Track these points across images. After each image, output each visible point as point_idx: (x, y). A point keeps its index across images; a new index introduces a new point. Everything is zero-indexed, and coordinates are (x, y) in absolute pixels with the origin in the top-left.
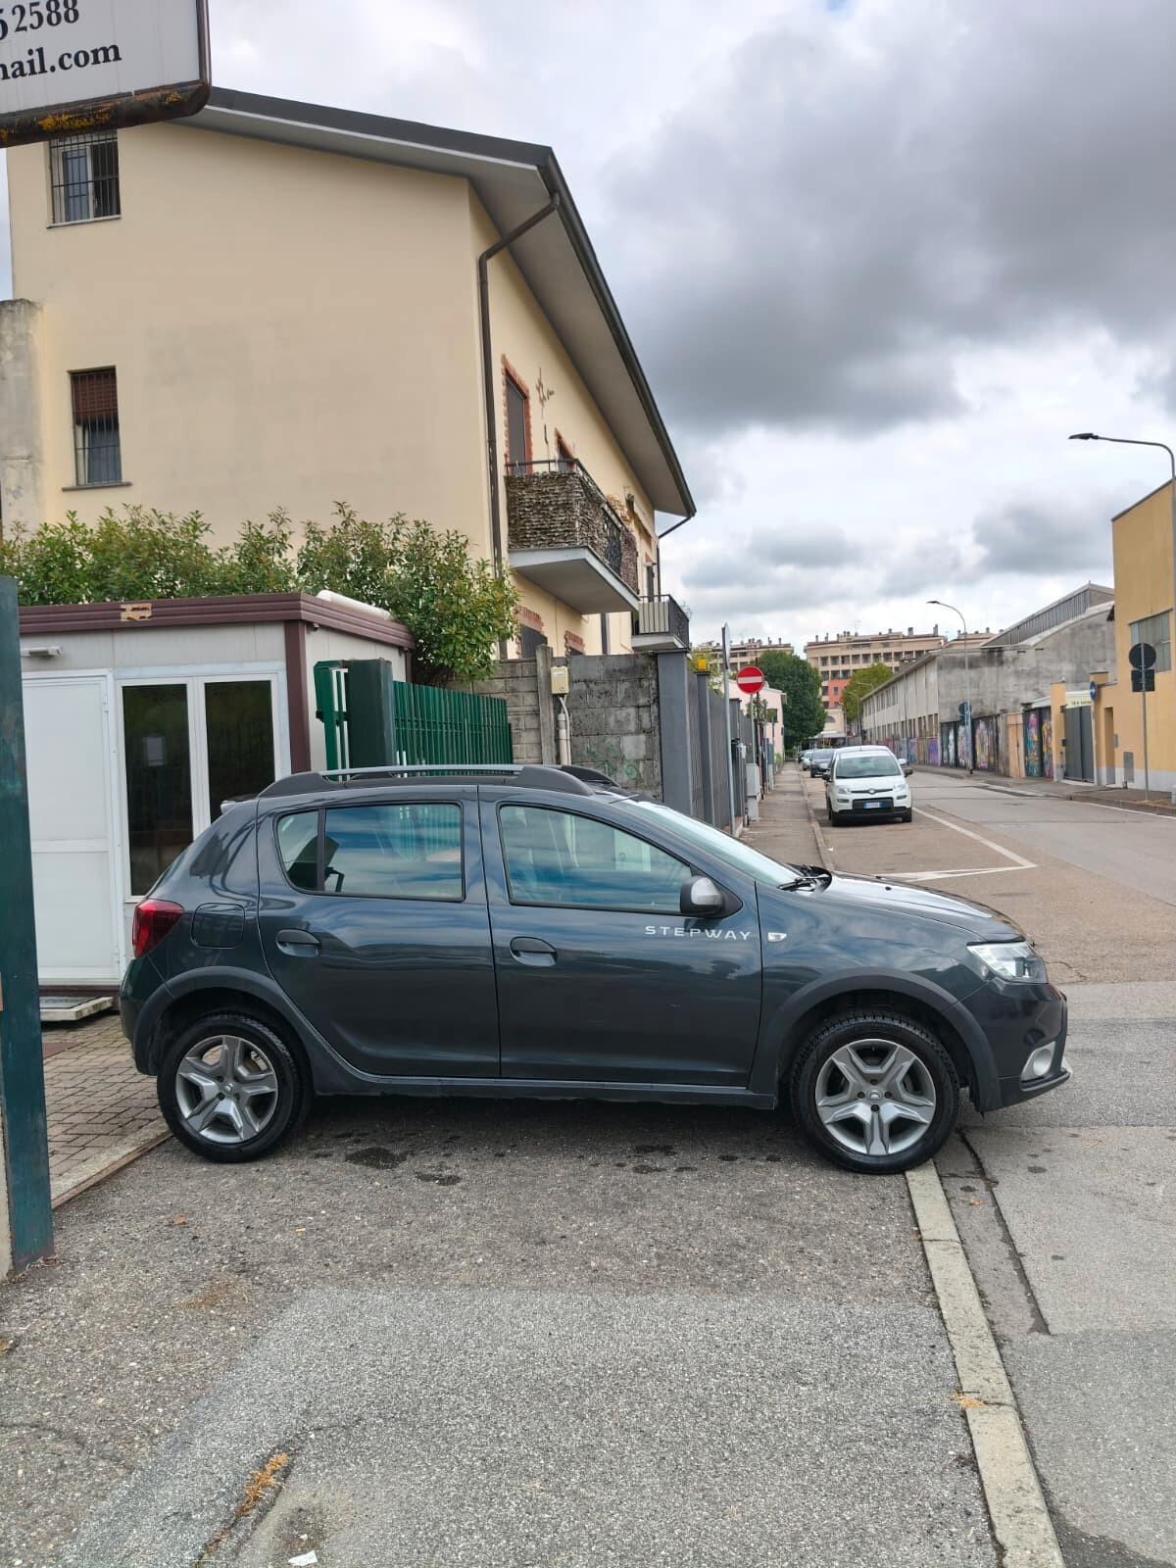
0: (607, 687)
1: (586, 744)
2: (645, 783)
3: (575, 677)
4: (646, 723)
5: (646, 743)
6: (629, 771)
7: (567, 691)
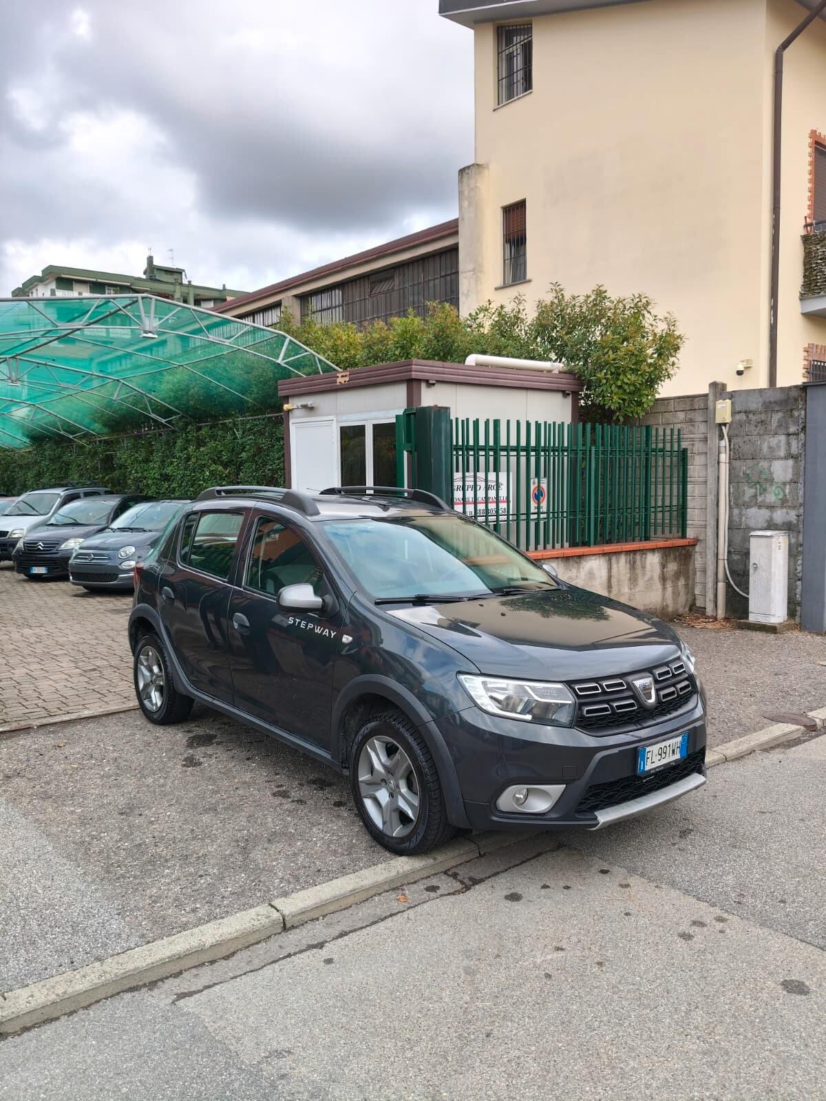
0: (763, 417)
1: (743, 467)
2: (790, 504)
3: (738, 409)
4: (795, 449)
5: (793, 467)
6: (777, 492)
7: (728, 420)
